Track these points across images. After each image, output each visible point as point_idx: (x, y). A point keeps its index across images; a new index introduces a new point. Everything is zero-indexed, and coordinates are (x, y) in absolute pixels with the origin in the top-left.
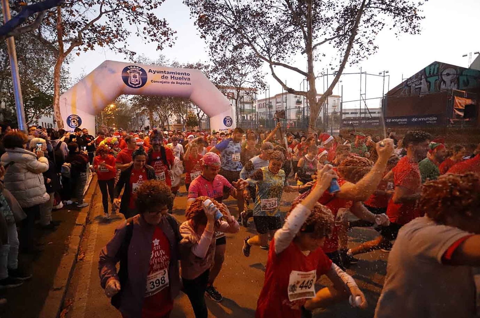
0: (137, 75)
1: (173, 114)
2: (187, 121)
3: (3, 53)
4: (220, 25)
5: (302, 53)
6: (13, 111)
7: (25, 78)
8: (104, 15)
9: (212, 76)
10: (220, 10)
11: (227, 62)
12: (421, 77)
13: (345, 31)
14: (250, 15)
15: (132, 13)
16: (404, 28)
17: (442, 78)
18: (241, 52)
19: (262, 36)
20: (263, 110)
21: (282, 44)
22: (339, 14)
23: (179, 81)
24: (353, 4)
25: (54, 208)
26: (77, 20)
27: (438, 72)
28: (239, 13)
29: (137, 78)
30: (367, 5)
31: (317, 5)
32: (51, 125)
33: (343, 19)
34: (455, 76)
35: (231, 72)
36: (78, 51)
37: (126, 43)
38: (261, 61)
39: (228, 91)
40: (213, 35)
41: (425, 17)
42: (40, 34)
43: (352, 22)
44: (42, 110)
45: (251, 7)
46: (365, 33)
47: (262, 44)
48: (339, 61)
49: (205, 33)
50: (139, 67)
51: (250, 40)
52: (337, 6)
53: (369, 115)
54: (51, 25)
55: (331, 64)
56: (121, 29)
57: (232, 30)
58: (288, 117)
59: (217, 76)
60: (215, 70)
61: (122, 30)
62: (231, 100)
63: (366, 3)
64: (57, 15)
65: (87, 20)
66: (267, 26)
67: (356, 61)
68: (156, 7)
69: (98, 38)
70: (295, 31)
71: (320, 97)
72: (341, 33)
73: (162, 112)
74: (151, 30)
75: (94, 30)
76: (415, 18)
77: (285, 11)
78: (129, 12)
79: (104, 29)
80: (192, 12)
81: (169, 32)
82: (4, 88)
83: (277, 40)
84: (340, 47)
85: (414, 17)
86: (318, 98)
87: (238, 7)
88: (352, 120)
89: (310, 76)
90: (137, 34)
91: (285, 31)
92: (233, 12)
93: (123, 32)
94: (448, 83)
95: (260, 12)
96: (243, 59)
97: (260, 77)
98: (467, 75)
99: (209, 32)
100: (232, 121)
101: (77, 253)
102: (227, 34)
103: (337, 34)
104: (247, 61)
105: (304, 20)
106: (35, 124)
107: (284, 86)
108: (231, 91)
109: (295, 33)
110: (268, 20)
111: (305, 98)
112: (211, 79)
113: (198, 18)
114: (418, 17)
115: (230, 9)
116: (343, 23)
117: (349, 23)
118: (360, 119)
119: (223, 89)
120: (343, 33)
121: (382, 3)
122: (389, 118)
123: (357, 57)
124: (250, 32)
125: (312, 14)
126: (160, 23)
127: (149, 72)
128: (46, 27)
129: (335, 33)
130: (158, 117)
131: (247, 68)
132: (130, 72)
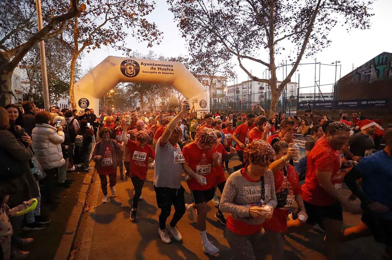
0: (132, 67)
1: (159, 98)
2: (170, 103)
3: (35, 52)
4: (197, 26)
5: (265, 48)
6: (40, 95)
7: (50, 70)
8: (108, 21)
9: (191, 67)
10: (198, 14)
11: (203, 55)
12: (371, 66)
13: (302, 28)
14: (222, 17)
15: (129, 19)
16: (355, 24)
17: (390, 67)
18: (214, 48)
19: (232, 34)
20: (232, 94)
21: (248, 40)
22: (297, 15)
23: (164, 71)
24: (309, 6)
25: (69, 170)
26: (88, 26)
27: (386, 61)
28: (213, 17)
29: (132, 70)
30: (322, 6)
31: (278, 8)
32: (67, 106)
33: (300, 19)
35: (206, 64)
36: (89, 50)
37: (124, 42)
38: (231, 55)
39: (204, 79)
40: (192, 35)
41: (374, 15)
42: (61, 37)
43: (308, 20)
44: (60, 94)
45: (222, 11)
46: (320, 30)
48: (297, 54)
49: (186, 33)
51: (222, 37)
52: (295, 8)
53: (322, 99)
54: (70, 30)
55: (290, 56)
56: (121, 31)
57: (207, 30)
58: (252, 101)
59: (195, 67)
60: (193, 62)
61: (121, 33)
62: (206, 86)
63: (320, 5)
64: (74, 23)
65: (96, 26)
66: (236, 26)
67: (311, 53)
68: (147, 14)
69: (103, 39)
70: (259, 29)
71: (280, 84)
72: (298, 30)
73: (150, 96)
74: (143, 32)
75: (100, 33)
76: (365, 15)
77: (251, 14)
78: (127, 19)
79: (107, 32)
80: (176, 17)
81: (157, 33)
82: (35, 78)
83: (244, 37)
84: (297, 42)
85: (364, 14)
86: (278, 84)
87: (212, 11)
88: (307, 103)
89: (271, 67)
90: (133, 35)
91: (251, 30)
92: (208, 16)
95: (230, 15)
96: (215, 53)
97: (229, 68)
99: (189, 32)
101: (84, 206)
102: (203, 33)
103: (295, 31)
104: (219, 55)
105: (267, 20)
106: (55, 105)
107: (250, 75)
108: (206, 80)
109: (259, 31)
110: (237, 21)
111: (267, 84)
112: (190, 69)
113: (180, 21)
114: (368, 15)
115: (206, 14)
116: (300, 22)
117: (305, 21)
118: (314, 102)
119: (199, 78)
120: (301, 30)
121: (335, 4)
122: (340, 101)
123: (313, 50)
124: (222, 31)
125: (274, 15)
126: (151, 26)
127: (141, 64)
128: (66, 32)
129: (293, 30)
130: (147, 100)
131: (219, 60)
132: (127, 65)
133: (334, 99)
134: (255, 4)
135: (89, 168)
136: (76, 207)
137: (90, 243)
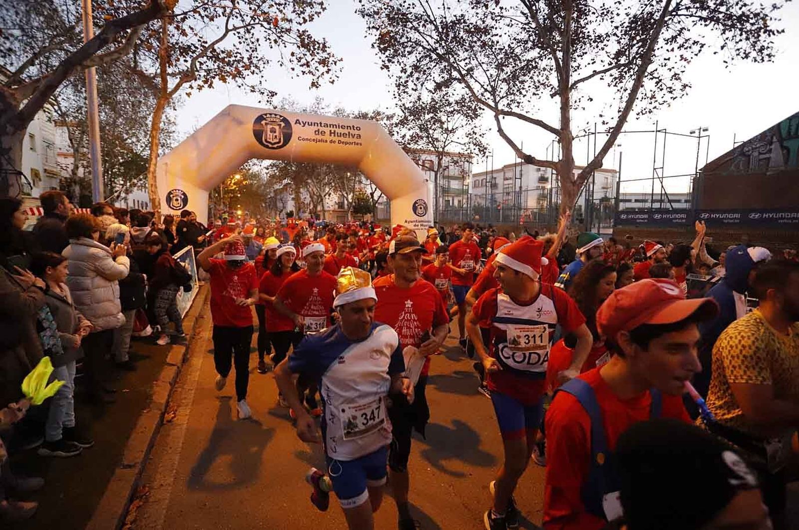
0: (277, 128)
1: (332, 193)
2: (354, 204)
4: (414, 48)
5: (552, 96)
8: (231, 33)
9: (398, 133)
10: (415, 24)
11: (423, 108)
12: (772, 138)
13: (631, 58)
14: (466, 31)
15: (274, 31)
16: (742, 51)
18: (447, 94)
19: (484, 66)
20: (481, 191)
21: (518, 79)
22: (620, 29)
23: (342, 139)
24: (646, 11)
26: (190, 41)
28: (447, 29)
29: (277, 134)
30: (673, 11)
31: (582, 13)
32: (146, 204)
33: (627, 37)
35: (429, 126)
36: (189, 90)
37: (262, 76)
38: (480, 108)
39: (423, 157)
40: (402, 65)
41: (783, 31)
42: (135, 62)
43: (644, 41)
45: (466, 18)
46: (666, 61)
47: (483, 79)
48: (618, 109)
49: (389, 61)
50: (281, 116)
51: (464, 72)
52: (618, 15)
53: (668, 205)
54: (153, 51)
55: (603, 114)
56: (256, 55)
57: (434, 56)
58: (523, 205)
59: (407, 132)
60: (403, 122)
61: (257, 57)
62: (428, 172)
63: (671, 9)
64: (161, 35)
65: (206, 43)
66: (493, 50)
67: (647, 110)
68: (311, 19)
69: (220, 70)
70: (540, 58)
71: (580, 171)
72: (623, 60)
73: (314, 189)
74: (302, 56)
75: (215, 57)
76: (765, 32)
77: (525, 24)
78: (270, 29)
79: (229, 55)
80: (369, 28)
81: (331, 60)
83: (509, 73)
85: (762, 30)
86: (577, 172)
87: (445, 18)
88: (637, 213)
89: (564, 135)
90: (280, 63)
91: (524, 58)
92: (436, 27)
93: (259, 61)
95: (482, 26)
96: (450, 104)
97: (477, 136)
99: (395, 60)
100: (426, 208)
102: (424, 62)
103: (616, 63)
104: (456, 108)
105: (558, 38)
106: (122, 202)
107: (518, 152)
108: (429, 158)
109: (540, 62)
110: (495, 39)
111: (554, 172)
112: (396, 137)
113: (377, 37)
114: (771, 31)
115: (431, 22)
116: (626, 44)
117: (637, 43)
118: (650, 211)
119: (415, 154)
120: (627, 61)
121: (703, 8)
122: (705, 211)
123: (651, 103)
124: (464, 60)
125: (573, 29)
126: (317, 45)
127: (296, 123)
128: (147, 54)
129: (613, 61)
130: (308, 196)
131: (456, 119)
132: (266, 124)
133: (692, 205)
134: (535, 4)
136: (148, 412)
137: (170, 488)
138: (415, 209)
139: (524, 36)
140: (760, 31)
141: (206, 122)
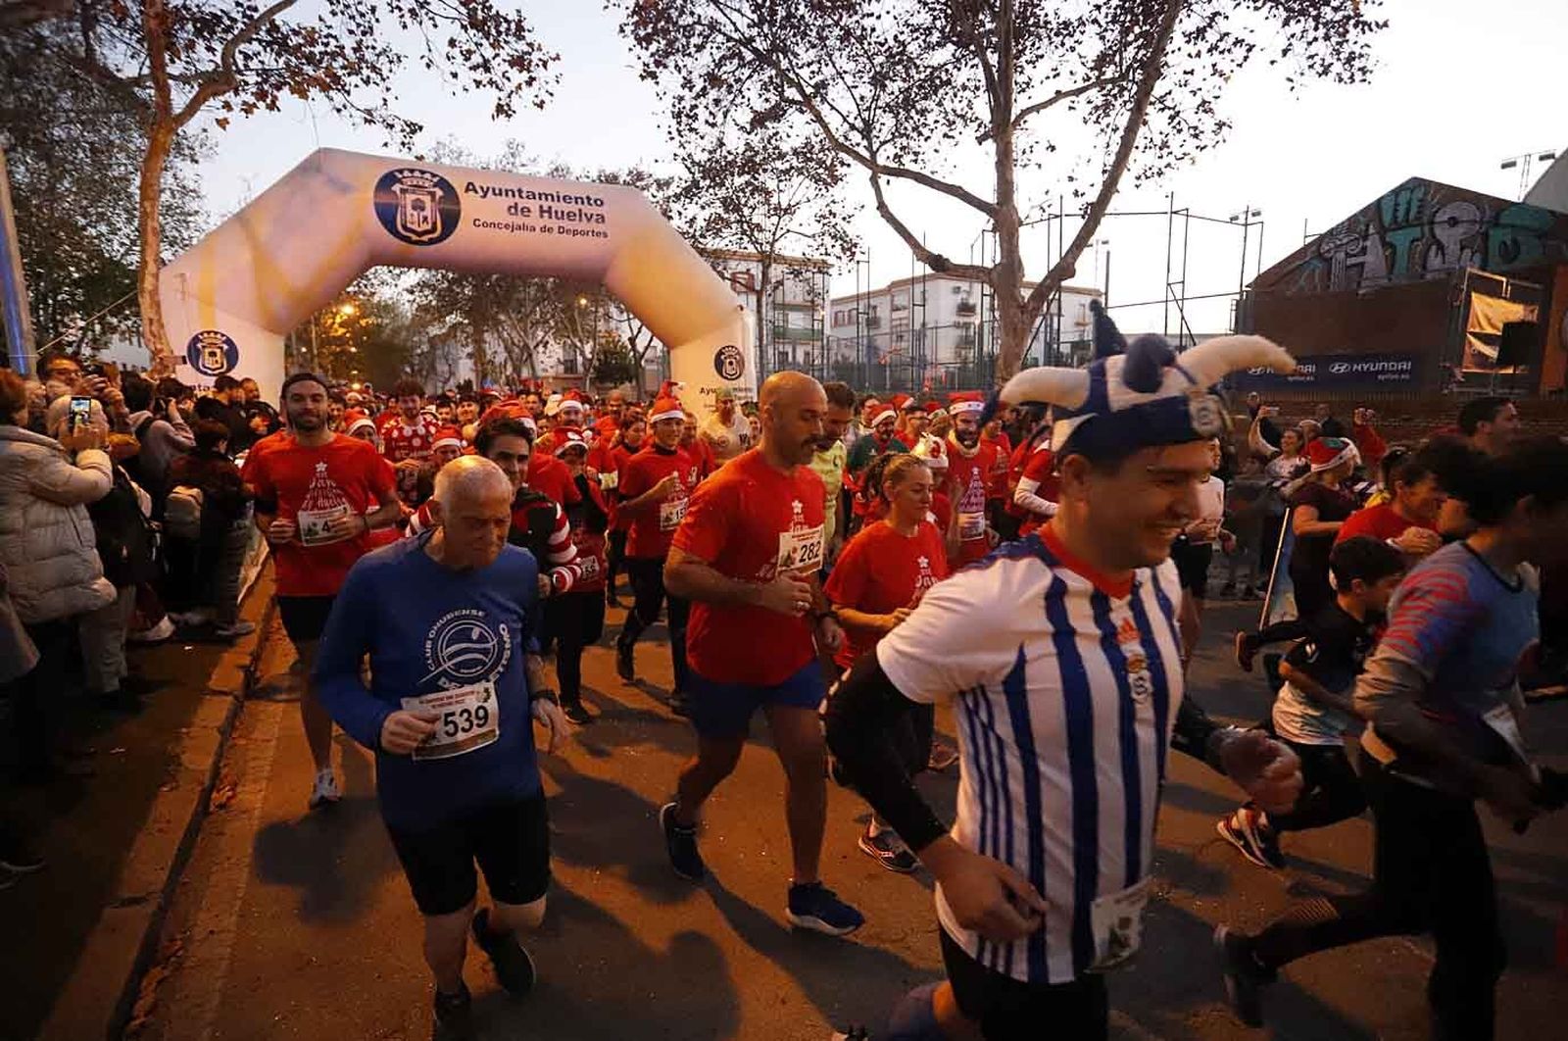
0: (427, 199)
1: (552, 342)
2: (596, 363)
4: (707, 37)
5: (980, 140)
9: (680, 214)
11: (729, 163)
12: (1367, 230)
13: (1124, 68)
14: (810, 5)
16: (1316, 59)
17: (1432, 230)
18: (777, 133)
19: (849, 79)
20: (850, 332)
21: (914, 107)
22: (1104, 10)
23: (566, 224)
26: (219, 6)
27: (1419, 212)
29: (428, 213)
33: (1117, 27)
34: (1477, 227)
35: (743, 202)
36: (222, 114)
37: (388, 89)
38: (842, 164)
39: (732, 264)
40: (684, 73)
41: (1386, 25)
42: (90, 50)
43: (1147, 36)
46: (1189, 76)
47: (847, 106)
48: (1101, 167)
49: (658, 64)
50: (434, 175)
51: (809, 90)
55: (1074, 176)
56: (372, 42)
57: (749, 56)
58: (929, 358)
59: (698, 212)
60: (690, 192)
62: (744, 297)
65: (256, 9)
66: (866, 47)
67: (1155, 170)
69: (293, 73)
70: (956, 63)
71: (1030, 291)
72: (1110, 72)
74: (473, 48)
75: (277, 43)
76: (1356, 26)
79: (311, 38)
81: (535, 56)
83: (897, 93)
84: (1107, 120)
85: (1352, 22)
86: (1026, 293)
89: (1003, 217)
90: (426, 60)
91: (925, 64)
93: (378, 55)
94: (1452, 248)
96: (781, 156)
97: (838, 220)
98: (1513, 226)
99: (670, 62)
100: (741, 363)
102: (729, 67)
103: (1098, 78)
104: (795, 163)
105: (989, 26)
107: (916, 246)
108: (743, 266)
109: (955, 72)
110: (868, 22)
111: (987, 290)
112: (676, 222)
113: (629, 12)
114: (1365, 23)
116: (1116, 42)
117: (1136, 40)
119: (716, 258)
120: (1117, 75)
123: (1161, 157)
124: (809, 65)
125: (1016, 8)
126: (505, 25)
127: (467, 190)
128: (116, 32)
129: (1091, 75)
130: (501, 349)
131: (796, 186)
132: (403, 191)
135: (238, 625)
136: (172, 789)
137: (232, 935)
138: (719, 365)
139: (923, 18)
140: (1347, 23)
141: (267, 187)
